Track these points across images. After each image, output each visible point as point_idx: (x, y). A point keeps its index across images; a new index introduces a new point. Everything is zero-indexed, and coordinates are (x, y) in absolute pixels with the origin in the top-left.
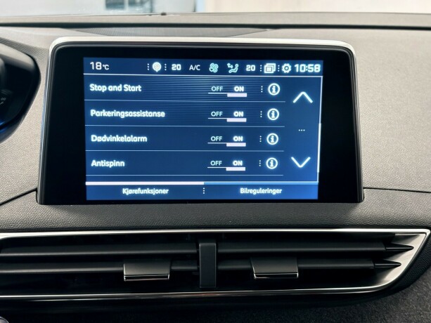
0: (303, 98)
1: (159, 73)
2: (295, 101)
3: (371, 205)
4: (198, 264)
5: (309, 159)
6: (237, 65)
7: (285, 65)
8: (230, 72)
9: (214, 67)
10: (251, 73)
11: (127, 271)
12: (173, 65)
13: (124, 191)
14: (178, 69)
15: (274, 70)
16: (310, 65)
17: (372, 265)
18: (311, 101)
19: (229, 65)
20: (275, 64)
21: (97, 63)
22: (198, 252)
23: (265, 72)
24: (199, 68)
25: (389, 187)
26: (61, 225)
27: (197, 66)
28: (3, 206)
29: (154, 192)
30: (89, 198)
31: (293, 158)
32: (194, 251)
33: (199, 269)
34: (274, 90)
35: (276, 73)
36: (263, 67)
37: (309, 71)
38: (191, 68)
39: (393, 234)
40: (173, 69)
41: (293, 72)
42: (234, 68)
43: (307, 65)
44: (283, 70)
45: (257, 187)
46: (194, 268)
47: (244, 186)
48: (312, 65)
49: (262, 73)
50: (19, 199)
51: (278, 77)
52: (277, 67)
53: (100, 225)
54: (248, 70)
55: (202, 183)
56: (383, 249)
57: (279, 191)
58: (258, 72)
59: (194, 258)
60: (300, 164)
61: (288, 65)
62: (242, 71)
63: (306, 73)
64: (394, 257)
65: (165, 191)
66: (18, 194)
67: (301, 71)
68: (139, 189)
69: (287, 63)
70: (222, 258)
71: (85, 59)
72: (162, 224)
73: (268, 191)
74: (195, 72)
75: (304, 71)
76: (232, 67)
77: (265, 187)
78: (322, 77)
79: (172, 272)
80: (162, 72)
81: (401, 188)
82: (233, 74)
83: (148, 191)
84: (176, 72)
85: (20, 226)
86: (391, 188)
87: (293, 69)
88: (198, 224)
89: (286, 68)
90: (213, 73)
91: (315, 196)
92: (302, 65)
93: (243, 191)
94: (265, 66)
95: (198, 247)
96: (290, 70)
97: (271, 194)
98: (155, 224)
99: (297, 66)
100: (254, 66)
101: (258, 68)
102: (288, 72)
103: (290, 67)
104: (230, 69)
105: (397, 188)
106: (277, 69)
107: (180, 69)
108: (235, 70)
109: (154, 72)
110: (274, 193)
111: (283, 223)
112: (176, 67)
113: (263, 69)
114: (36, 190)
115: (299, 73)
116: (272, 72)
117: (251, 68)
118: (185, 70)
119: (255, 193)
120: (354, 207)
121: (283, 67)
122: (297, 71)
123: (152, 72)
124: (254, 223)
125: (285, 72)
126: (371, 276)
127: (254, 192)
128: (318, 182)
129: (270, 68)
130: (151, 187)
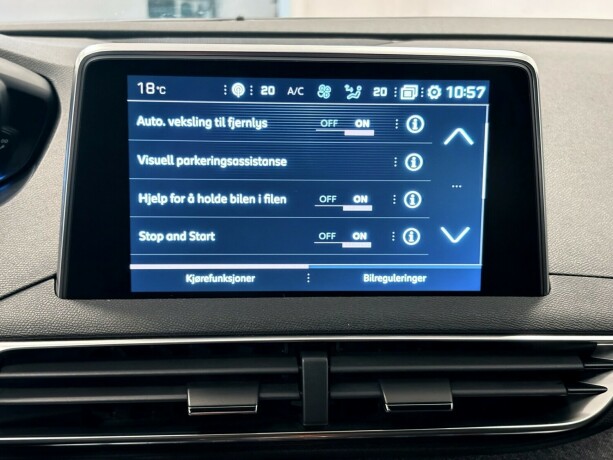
0: (459, 137)
1: (242, 98)
2: (446, 142)
3: (561, 301)
4: (301, 389)
5: (467, 229)
6: (359, 88)
7: (432, 87)
8: (349, 97)
9: (324, 91)
10: (380, 99)
11: (194, 400)
12: (263, 87)
13: (188, 278)
14: (270, 94)
15: (416, 95)
16: (469, 88)
17: (564, 390)
18: (471, 142)
19: (347, 87)
20: (416, 87)
21: (148, 84)
22: (300, 371)
23: (402, 98)
24: (301, 91)
25: (586, 273)
26: (92, 330)
27: (298, 89)
28: (5, 301)
29: (233, 280)
30: (135, 288)
31: (443, 229)
32: (294, 369)
33: (301, 396)
34: (415, 125)
35: (418, 100)
36: (398, 90)
37: (469, 97)
38: (290, 91)
39: (594, 343)
40: (263, 93)
41: (444, 98)
42: (355, 91)
43: (465, 87)
44: (429, 94)
45: (388, 272)
46: (294, 395)
47: (370, 271)
48: (473, 88)
49: (398, 100)
50: (28, 291)
51: (421, 106)
52: (420, 91)
53: (151, 329)
54: (375, 94)
55: (305, 266)
56: (580, 366)
57: (422, 279)
58: (391, 98)
59: (294, 380)
60: (455, 237)
61: (437, 87)
62: (366, 96)
63: (465, 100)
64: (597, 378)
65: (250, 279)
66: (27, 283)
67: (457, 97)
68: (211, 275)
69: (435, 84)
70: (336, 379)
71: (130, 78)
72: (246, 328)
73: (406, 278)
74: (296, 98)
75: (460, 97)
76: (351, 90)
77: (400, 272)
78: (487, 105)
79: (261, 402)
80: (246, 97)
81: (605, 274)
82: (353, 100)
83: (224, 279)
84: (268, 98)
85: (29, 332)
86: (591, 273)
87: (445, 93)
88: (300, 328)
89: (434, 91)
90: (323, 100)
91: (476, 286)
92: (457, 88)
93: (367, 278)
94: (402, 90)
95: (300, 364)
96: (439, 94)
97: (410, 283)
98: (236, 328)
99: (450, 88)
100: (386, 89)
101: (391, 92)
102: (436, 97)
103: (439, 90)
104: (349, 93)
105: (599, 274)
106: (420, 93)
107: (273, 93)
108: (357, 95)
109: (234, 98)
110: (415, 282)
111: (429, 327)
112: (268, 90)
113: (398, 94)
114: (54, 277)
115: (453, 100)
116: (413, 98)
117: (380, 91)
118: (281, 95)
119: (385, 282)
120: (536, 302)
121: (429, 90)
122: (450, 96)
123: (231, 97)
124: (386, 326)
125: (432, 97)
126: (562, 407)
127: (385, 280)
128: (480, 264)
129: (409, 92)
130: (229, 272)
